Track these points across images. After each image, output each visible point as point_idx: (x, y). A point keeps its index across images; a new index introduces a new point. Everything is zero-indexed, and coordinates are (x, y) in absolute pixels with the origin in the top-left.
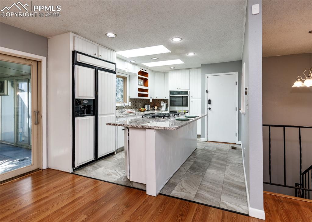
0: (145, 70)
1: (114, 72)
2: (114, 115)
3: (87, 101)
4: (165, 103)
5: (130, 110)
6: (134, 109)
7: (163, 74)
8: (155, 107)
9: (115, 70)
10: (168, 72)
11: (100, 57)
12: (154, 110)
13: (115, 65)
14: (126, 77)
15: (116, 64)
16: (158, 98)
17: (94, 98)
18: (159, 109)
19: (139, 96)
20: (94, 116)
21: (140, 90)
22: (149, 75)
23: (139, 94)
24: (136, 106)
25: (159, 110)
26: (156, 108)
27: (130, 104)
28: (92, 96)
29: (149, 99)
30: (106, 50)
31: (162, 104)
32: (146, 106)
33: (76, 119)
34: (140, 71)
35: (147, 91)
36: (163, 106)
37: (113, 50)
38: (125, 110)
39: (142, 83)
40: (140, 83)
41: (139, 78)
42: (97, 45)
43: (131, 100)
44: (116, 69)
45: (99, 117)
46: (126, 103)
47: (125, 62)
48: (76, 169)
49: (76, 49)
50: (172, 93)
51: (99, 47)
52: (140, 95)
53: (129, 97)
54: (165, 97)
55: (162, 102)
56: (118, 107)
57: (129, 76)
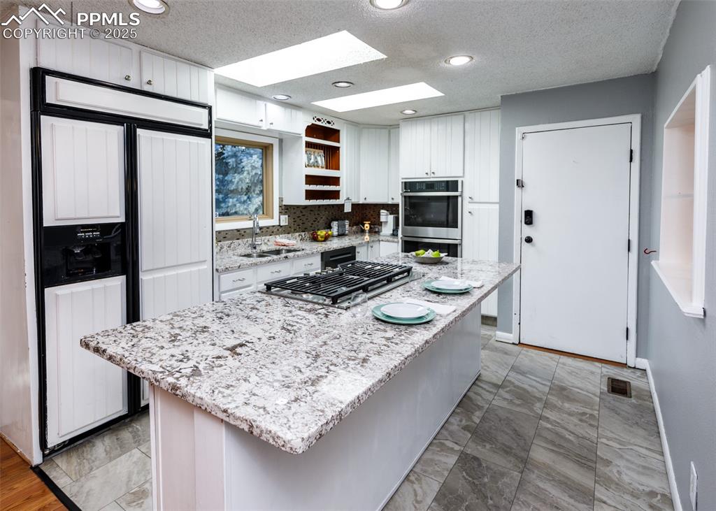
0: (329, 122)
1: (206, 134)
2: (207, 267)
3: (92, 232)
4: (390, 214)
5: (283, 239)
6: (297, 234)
7: (385, 132)
8: (363, 225)
9: (206, 126)
10: (397, 126)
11: (147, 88)
12: (363, 231)
13: (206, 111)
14: (272, 145)
15: (210, 108)
16: (371, 200)
17: (122, 220)
18: (377, 230)
19: (306, 199)
20: (124, 277)
21: (310, 179)
22: (343, 136)
23: (306, 191)
24: (305, 226)
25: (376, 232)
26: (367, 226)
27: (284, 221)
28: (115, 213)
29: (343, 205)
30: (171, 63)
31: (385, 216)
32: (335, 225)
33: (48, 291)
34: (313, 124)
35: (335, 181)
36: (386, 222)
37: (202, 64)
38: (268, 237)
39: (321, 160)
40: (312, 161)
41: (309, 145)
42: (136, 48)
43: (286, 209)
44: (210, 122)
45: (144, 277)
46: (273, 218)
47: (258, 102)
48: (53, 451)
49: (45, 63)
50: (409, 186)
51: (144, 55)
52: (310, 195)
53: (281, 200)
54: (393, 199)
55: (383, 212)
56: (242, 232)
57: (281, 141)
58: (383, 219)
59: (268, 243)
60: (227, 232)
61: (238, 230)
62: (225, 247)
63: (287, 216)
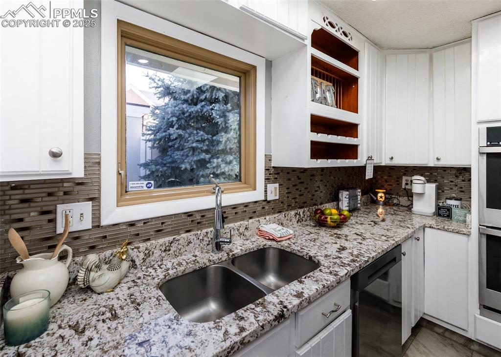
0: (345, 34)
6: (293, 213)
7: (424, 58)
8: (376, 194)
12: (375, 202)
14: (254, 68)
16: (399, 161)
18: (395, 201)
21: (319, 124)
22: (364, 60)
23: (312, 142)
24: (303, 199)
25: (394, 205)
26: (381, 195)
27: (274, 192)
29: (364, 168)
31: (419, 185)
32: (344, 195)
34: (320, 30)
36: (421, 195)
38: (245, 223)
39: (330, 96)
41: (316, 64)
43: (276, 174)
46: (255, 189)
52: (318, 150)
53: (268, 158)
54: (438, 159)
55: (418, 179)
56: (198, 217)
57: (269, 64)
58: (417, 188)
59: (247, 233)
60: (163, 219)
61: (189, 214)
62: (157, 253)
63: (277, 185)
